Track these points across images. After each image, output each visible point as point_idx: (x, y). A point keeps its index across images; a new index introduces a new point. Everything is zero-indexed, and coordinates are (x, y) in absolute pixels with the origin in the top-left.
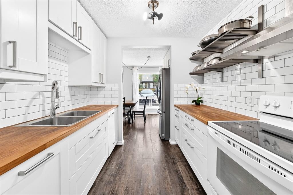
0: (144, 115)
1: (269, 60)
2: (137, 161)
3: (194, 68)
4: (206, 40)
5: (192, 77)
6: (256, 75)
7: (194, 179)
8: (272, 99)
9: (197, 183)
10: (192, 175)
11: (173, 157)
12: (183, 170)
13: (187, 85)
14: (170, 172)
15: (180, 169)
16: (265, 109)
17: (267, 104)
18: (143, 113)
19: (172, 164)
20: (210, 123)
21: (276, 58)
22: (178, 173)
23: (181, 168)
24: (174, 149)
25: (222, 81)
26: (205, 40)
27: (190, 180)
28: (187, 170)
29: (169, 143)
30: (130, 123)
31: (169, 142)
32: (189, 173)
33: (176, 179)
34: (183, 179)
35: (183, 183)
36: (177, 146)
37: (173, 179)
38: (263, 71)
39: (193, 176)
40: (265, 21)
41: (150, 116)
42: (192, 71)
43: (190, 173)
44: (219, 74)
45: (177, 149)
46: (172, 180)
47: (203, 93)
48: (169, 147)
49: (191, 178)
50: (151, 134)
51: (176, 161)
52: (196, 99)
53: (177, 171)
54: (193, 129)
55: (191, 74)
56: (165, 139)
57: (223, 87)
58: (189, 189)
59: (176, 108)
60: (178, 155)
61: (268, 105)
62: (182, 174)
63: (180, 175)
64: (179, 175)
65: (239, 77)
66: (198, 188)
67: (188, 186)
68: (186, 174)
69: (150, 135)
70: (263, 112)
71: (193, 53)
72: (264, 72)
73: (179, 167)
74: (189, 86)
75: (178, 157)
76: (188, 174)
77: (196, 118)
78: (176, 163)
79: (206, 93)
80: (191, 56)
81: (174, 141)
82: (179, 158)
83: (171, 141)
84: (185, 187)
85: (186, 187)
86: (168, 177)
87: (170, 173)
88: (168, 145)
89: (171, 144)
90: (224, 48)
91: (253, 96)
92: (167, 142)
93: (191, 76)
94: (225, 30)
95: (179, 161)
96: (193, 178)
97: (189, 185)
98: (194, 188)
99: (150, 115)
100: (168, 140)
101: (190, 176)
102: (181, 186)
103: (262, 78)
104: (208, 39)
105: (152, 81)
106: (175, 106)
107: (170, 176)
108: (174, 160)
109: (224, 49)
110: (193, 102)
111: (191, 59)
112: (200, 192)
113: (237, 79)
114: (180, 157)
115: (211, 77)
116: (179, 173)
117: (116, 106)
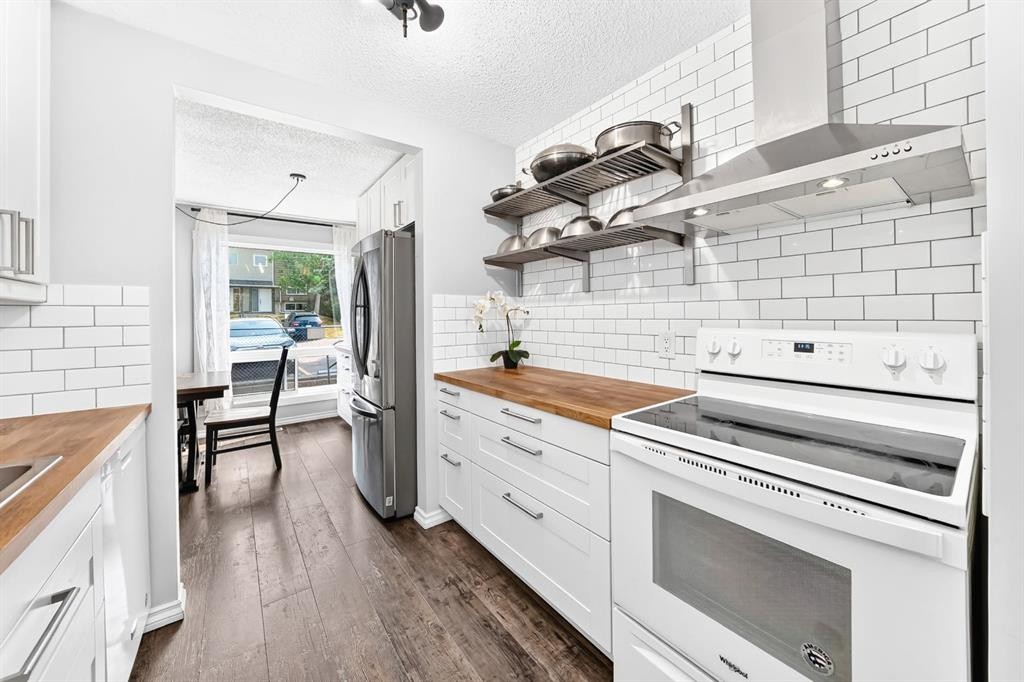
0: (272, 431)
1: (707, 242)
2: (302, 667)
3: (501, 242)
4: (555, 156)
5: (490, 273)
6: (678, 276)
7: (544, 623)
8: (723, 337)
9: (560, 633)
10: (535, 612)
11: (452, 576)
12: (504, 610)
13: (482, 301)
14: (464, 640)
15: (493, 609)
16: (711, 362)
17: (716, 352)
18: (268, 426)
19: (460, 603)
20: (619, 420)
21: (722, 240)
22: (490, 626)
23: (492, 603)
24: (444, 541)
25: (588, 289)
26: (551, 157)
27: (536, 632)
28: (513, 601)
29: (417, 527)
30: (196, 489)
31: (415, 523)
32: (523, 610)
33: (496, 654)
34: (516, 642)
35: (522, 654)
36: (452, 525)
37: (484, 661)
38: (694, 266)
39: (541, 614)
40: (696, 145)
41: (292, 433)
42: (495, 253)
43: (527, 608)
44: (578, 269)
45: (454, 541)
46: (484, 664)
47: (521, 326)
48: (422, 540)
49: (537, 625)
50: (326, 512)
51: (469, 586)
52: (505, 347)
53: (487, 624)
54: (540, 453)
55: (488, 261)
56: (398, 516)
57: (587, 307)
58: (546, 667)
59: (443, 385)
60: (464, 561)
61: (718, 353)
62: (505, 625)
63: (499, 631)
64: (496, 634)
65: (636, 279)
66: (568, 647)
67: (541, 660)
68: (517, 617)
69: (325, 517)
70: (703, 372)
71: (497, 192)
72: (698, 269)
73: (487, 602)
74: (488, 304)
75: (469, 565)
76: (521, 615)
77: (557, 414)
78: (471, 592)
79: (534, 325)
80: (490, 202)
81: (436, 512)
82: (473, 570)
83: (427, 516)
84: (533, 668)
85: (535, 665)
86: (465, 662)
87: (466, 645)
88: (414, 534)
89: (426, 527)
90: (592, 193)
91: (672, 331)
92: (408, 525)
93: (486, 269)
94: (617, 139)
95: (477, 583)
96: (542, 620)
97: (541, 652)
98: (556, 653)
99: (295, 429)
100: (412, 515)
101: (531, 620)
102: (519, 670)
103: (694, 284)
104: (560, 156)
105: (270, 283)
106: (439, 377)
107: (469, 655)
108: (461, 585)
109: (590, 197)
110: (494, 358)
111: (487, 211)
112: (577, 656)
113: (630, 286)
114: (476, 567)
115: (549, 276)
116: (494, 625)
117: (141, 416)
